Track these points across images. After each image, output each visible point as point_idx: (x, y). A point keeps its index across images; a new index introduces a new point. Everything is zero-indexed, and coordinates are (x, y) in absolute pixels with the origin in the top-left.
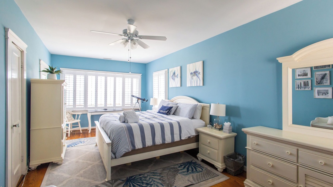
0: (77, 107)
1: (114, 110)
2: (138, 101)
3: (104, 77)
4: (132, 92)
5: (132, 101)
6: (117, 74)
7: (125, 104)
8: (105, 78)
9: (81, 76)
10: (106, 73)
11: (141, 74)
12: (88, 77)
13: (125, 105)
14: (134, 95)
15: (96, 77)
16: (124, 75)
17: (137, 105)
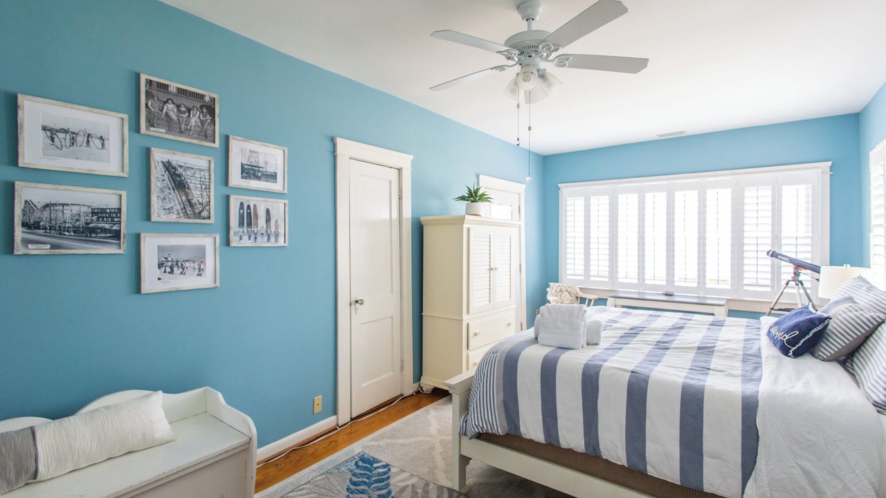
0: (592, 279)
1: (701, 301)
2: (796, 274)
3: (665, 194)
4: (776, 237)
5: (776, 273)
6: (711, 178)
7: (745, 282)
8: (667, 196)
9: (600, 197)
10: (671, 182)
11: (830, 163)
12: (619, 199)
13: (745, 288)
14: (784, 250)
15: (639, 197)
16: (738, 176)
17: (795, 291)
